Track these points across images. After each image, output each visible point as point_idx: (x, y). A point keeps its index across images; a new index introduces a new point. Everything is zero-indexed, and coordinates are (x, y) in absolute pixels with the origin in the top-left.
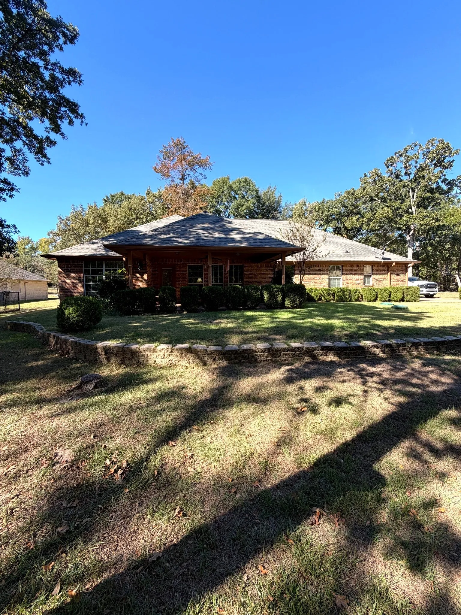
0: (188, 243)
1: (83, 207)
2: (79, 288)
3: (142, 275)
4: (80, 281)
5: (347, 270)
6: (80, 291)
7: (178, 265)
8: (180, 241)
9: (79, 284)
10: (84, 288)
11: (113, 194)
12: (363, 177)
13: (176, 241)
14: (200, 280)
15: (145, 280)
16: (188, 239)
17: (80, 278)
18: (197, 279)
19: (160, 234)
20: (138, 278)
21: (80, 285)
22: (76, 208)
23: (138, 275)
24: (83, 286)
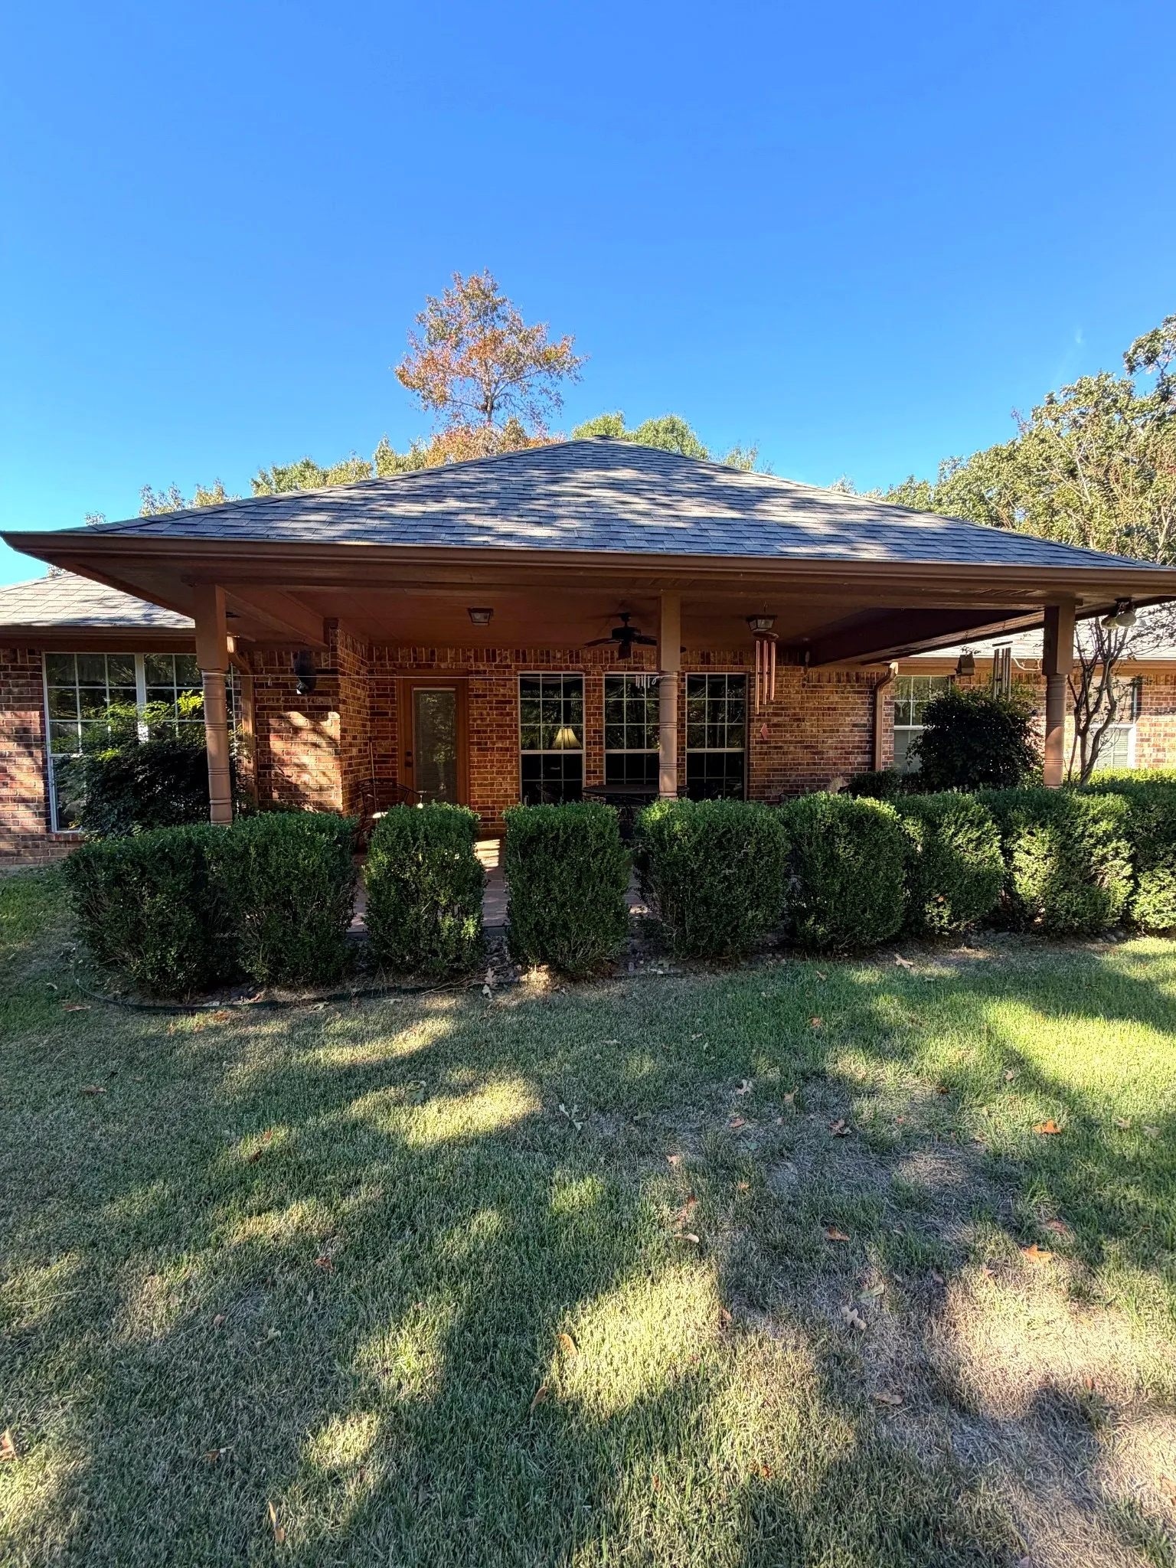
0: (550, 539)
1: (180, 496)
2: (20, 776)
3: (316, 714)
4: (28, 746)
5: (1159, 697)
6: (27, 795)
7: (478, 672)
8: (504, 527)
9: (19, 760)
10: (45, 778)
11: (280, 468)
12: (1044, 405)
13: (483, 530)
14: (566, 735)
15: (331, 741)
16: (548, 520)
17: (26, 730)
18: (555, 730)
19: (388, 497)
20: (297, 730)
21: (26, 762)
22: (157, 497)
23: (298, 719)
24: (43, 770)
